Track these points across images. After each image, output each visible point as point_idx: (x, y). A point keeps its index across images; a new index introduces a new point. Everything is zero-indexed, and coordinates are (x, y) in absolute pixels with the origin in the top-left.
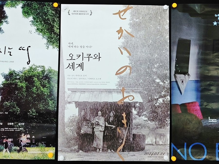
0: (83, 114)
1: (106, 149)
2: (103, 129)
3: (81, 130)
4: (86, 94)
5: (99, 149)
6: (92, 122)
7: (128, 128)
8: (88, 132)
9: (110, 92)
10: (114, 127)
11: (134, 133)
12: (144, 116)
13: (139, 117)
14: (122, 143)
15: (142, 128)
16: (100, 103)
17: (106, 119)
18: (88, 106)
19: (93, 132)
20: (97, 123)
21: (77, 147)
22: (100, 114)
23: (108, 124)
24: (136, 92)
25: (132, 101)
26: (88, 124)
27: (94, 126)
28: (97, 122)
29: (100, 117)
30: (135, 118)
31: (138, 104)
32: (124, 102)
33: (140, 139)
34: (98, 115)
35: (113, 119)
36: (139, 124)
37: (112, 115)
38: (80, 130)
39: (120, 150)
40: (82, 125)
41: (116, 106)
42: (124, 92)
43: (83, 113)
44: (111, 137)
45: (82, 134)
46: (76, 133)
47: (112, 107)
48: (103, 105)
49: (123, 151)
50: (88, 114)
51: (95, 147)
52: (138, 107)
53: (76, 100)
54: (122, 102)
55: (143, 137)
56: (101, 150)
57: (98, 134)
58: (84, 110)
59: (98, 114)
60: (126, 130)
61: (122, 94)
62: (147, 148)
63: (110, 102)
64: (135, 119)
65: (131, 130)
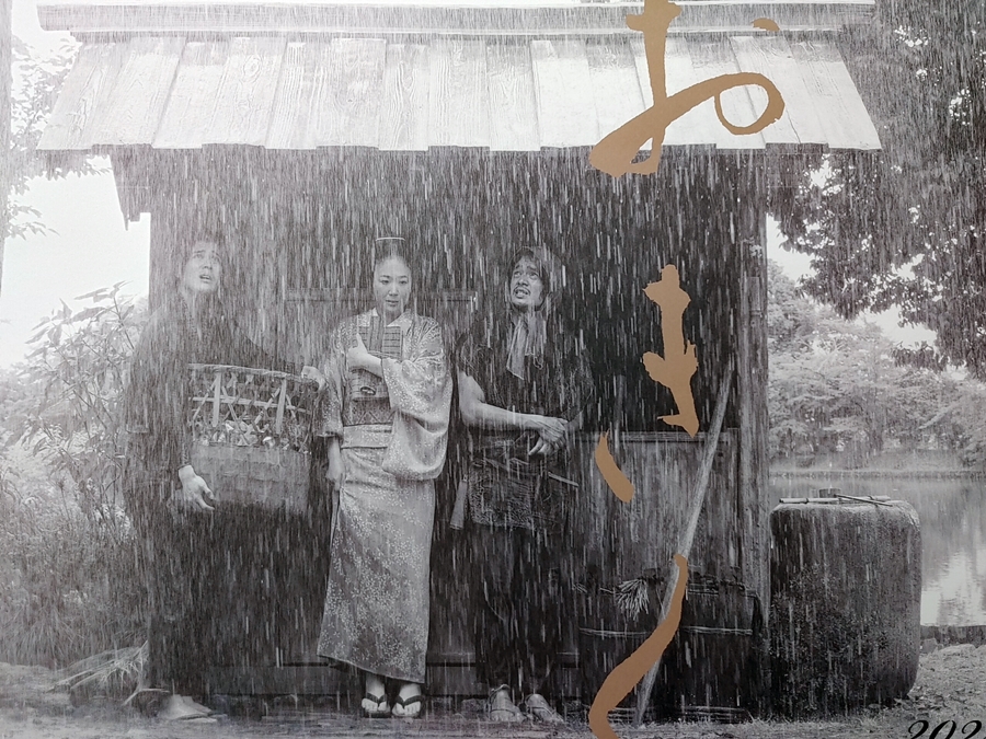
0: (204, 287)
1: (467, 681)
2: (426, 460)
3: (186, 472)
4: (234, 61)
5: (393, 689)
6: (310, 373)
7: (712, 449)
8: (264, 496)
9: (510, 41)
10: (552, 427)
11: (790, 503)
12: (895, 310)
13: (839, 321)
14: (649, 621)
15: (876, 441)
16: (397, 164)
17: (461, 339)
18: (262, 194)
19: (321, 493)
20: (358, 383)
21: (142, 659)
22: (394, 287)
23: (489, 400)
24: (804, 36)
25: (753, 142)
26: (266, 396)
27: (334, 425)
28: (361, 370)
29: (393, 317)
30: (796, 332)
31: (821, 177)
32: (672, 155)
33: (860, 574)
34: (369, 302)
35: (543, 338)
36: (843, 402)
37: (530, 300)
38: (172, 473)
39: (630, 699)
40: (189, 405)
41: (577, 198)
42: (670, 45)
43: (200, 274)
44: (519, 551)
45: (197, 518)
46: (120, 501)
47: (536, 208)
48: (428, 189)
49: (665, 707)
50: (266, 291)
51: (342, 667)
52: (830, 201)
53: (132, 136)
54: (647, 146)
55: (889, 549)
56: (407, 693)
57: (377, 517)
58: (220, 237)
59: (377, 284)
60: (692, 467)
61: (642, 63)
62: (935, 669)
63: (507, 158)
64: (797, 339)
65: (747, 473)
